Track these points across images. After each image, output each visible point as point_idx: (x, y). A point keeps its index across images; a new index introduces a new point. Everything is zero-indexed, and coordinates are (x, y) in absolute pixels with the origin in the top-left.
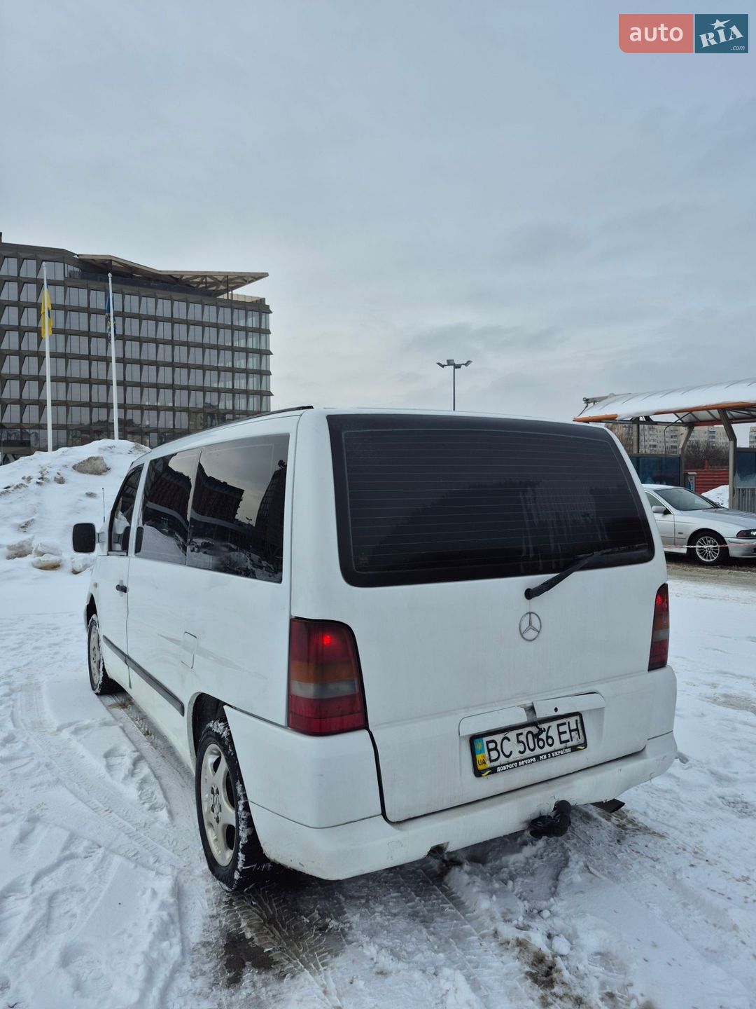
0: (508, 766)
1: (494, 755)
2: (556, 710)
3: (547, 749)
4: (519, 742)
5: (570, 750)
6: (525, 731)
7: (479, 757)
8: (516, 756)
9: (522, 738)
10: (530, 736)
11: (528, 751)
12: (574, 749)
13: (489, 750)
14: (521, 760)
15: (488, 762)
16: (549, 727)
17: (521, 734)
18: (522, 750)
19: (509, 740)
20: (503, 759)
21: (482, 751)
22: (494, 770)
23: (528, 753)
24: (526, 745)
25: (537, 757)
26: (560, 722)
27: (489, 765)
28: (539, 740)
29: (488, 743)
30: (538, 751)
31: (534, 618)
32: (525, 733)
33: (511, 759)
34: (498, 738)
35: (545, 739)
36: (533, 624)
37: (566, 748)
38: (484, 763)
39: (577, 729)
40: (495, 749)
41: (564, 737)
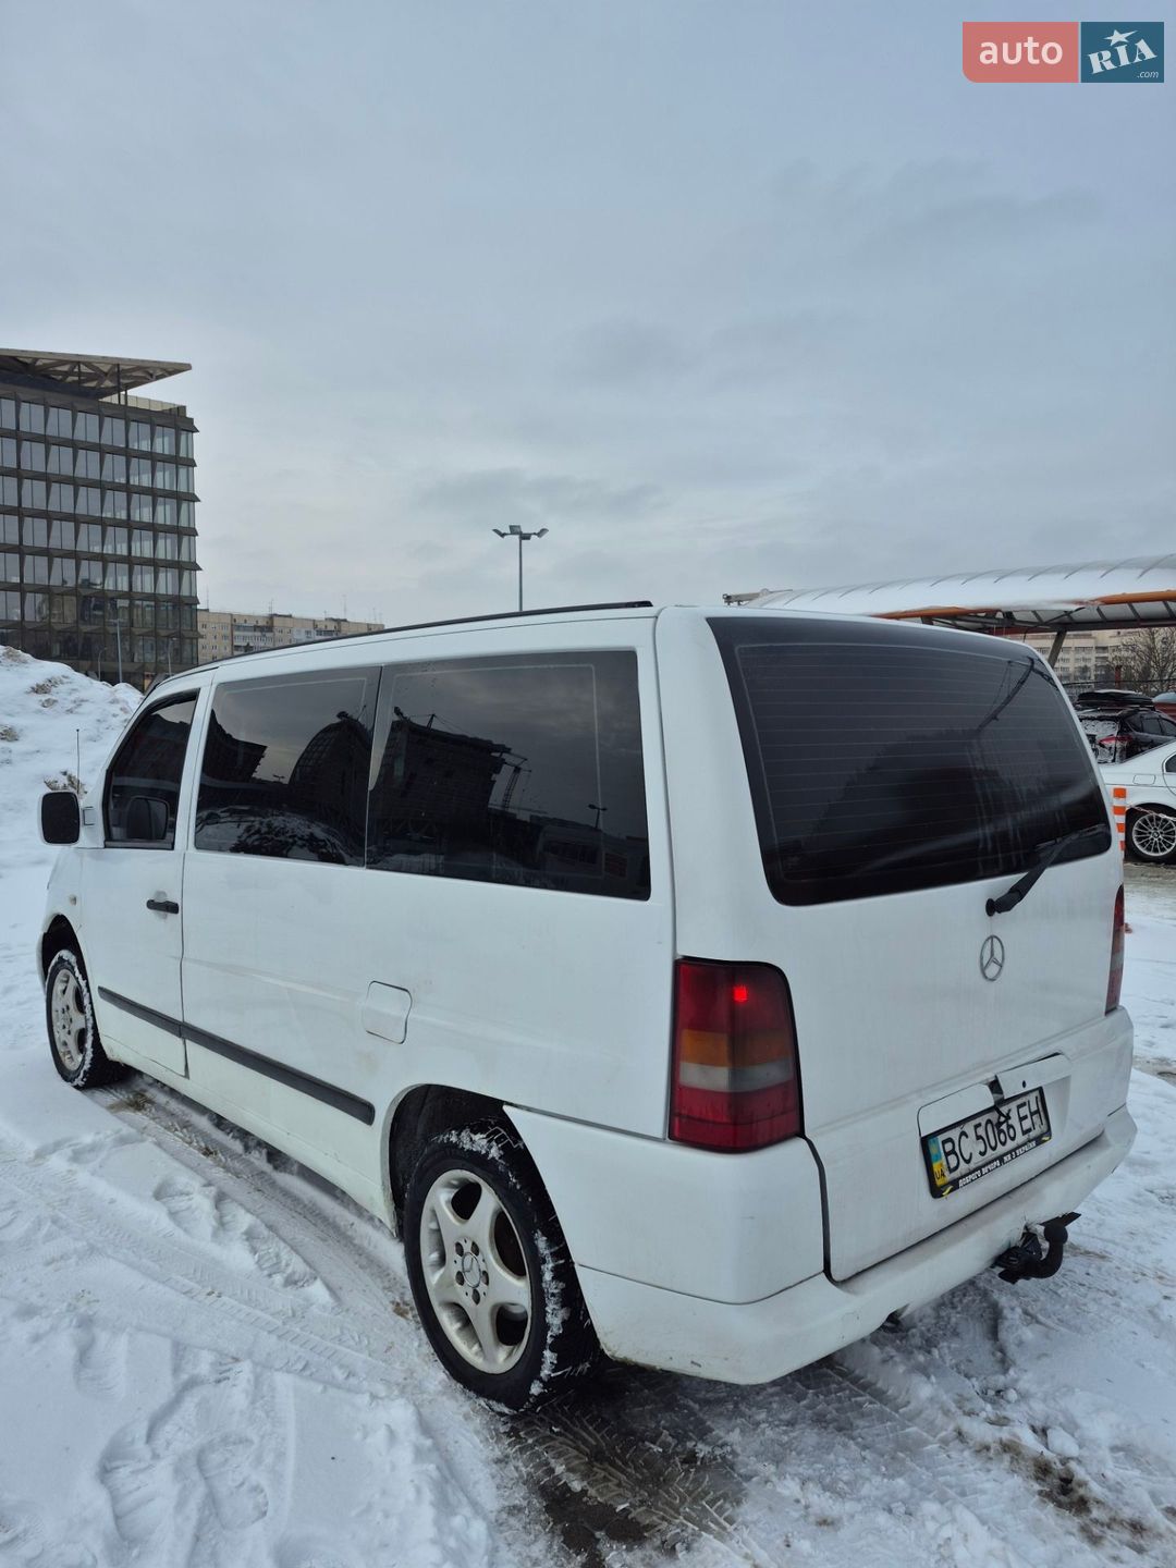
0: (970, 1177)
1: (953, 1160)
2: (1024, 1085)
3: (1010, 1145)
4: (979, 1137)
5: (1034, 1143)
6: (982, 1120)
7: (936, 1167)
8: (977, 1160)
9: (981, 1131)
10: (989, 1127)
11: (989, 1151)
12: (1039, 1141)
13: (947, 1154)
14: (984, 1166)
15: (947, 1173)
16: (1010, 1110)
17: (979, 1125)
18: (983, 1150)
19: (967, 1136)
20: (963, 1167)
21: (938, 1157)
22: (955, 1185)
23: (990, 1154)
24: (986, 1141)
25: (1001, 1158)
26: (1019, 1102)
27: (949, 1177)
28: (1001, 1131)
29: (944, 1142)
30: (1001, 1150)
31: (996, 943)
32: (983, 1124)
33: (972, 1165)
34: (954, 1134)
35: (1005, 1130)
36: (995, 955)
37: (1030, 1141)
38: (943, 1175)
39: (1037, 1112)
40: (953, 1152)
41: (1027, 1124)
